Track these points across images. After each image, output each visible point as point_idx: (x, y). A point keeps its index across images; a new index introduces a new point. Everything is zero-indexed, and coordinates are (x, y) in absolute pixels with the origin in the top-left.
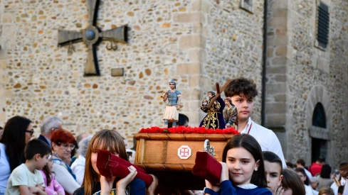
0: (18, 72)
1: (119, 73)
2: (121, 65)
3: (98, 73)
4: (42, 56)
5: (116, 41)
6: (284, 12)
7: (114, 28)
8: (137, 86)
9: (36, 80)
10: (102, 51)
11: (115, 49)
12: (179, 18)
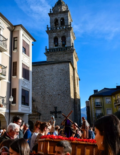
0: (44, 117)
1: (60, 117)
2: (60, 116)
3: (57, 118)
4: (48, 115)
5: (59, 113)
6: (77, 107)
7: (59, 111)
8: (63, 119)
9: (47, 118)
10: (57, 114)
11: (59, 114)
12: (69, 110)
